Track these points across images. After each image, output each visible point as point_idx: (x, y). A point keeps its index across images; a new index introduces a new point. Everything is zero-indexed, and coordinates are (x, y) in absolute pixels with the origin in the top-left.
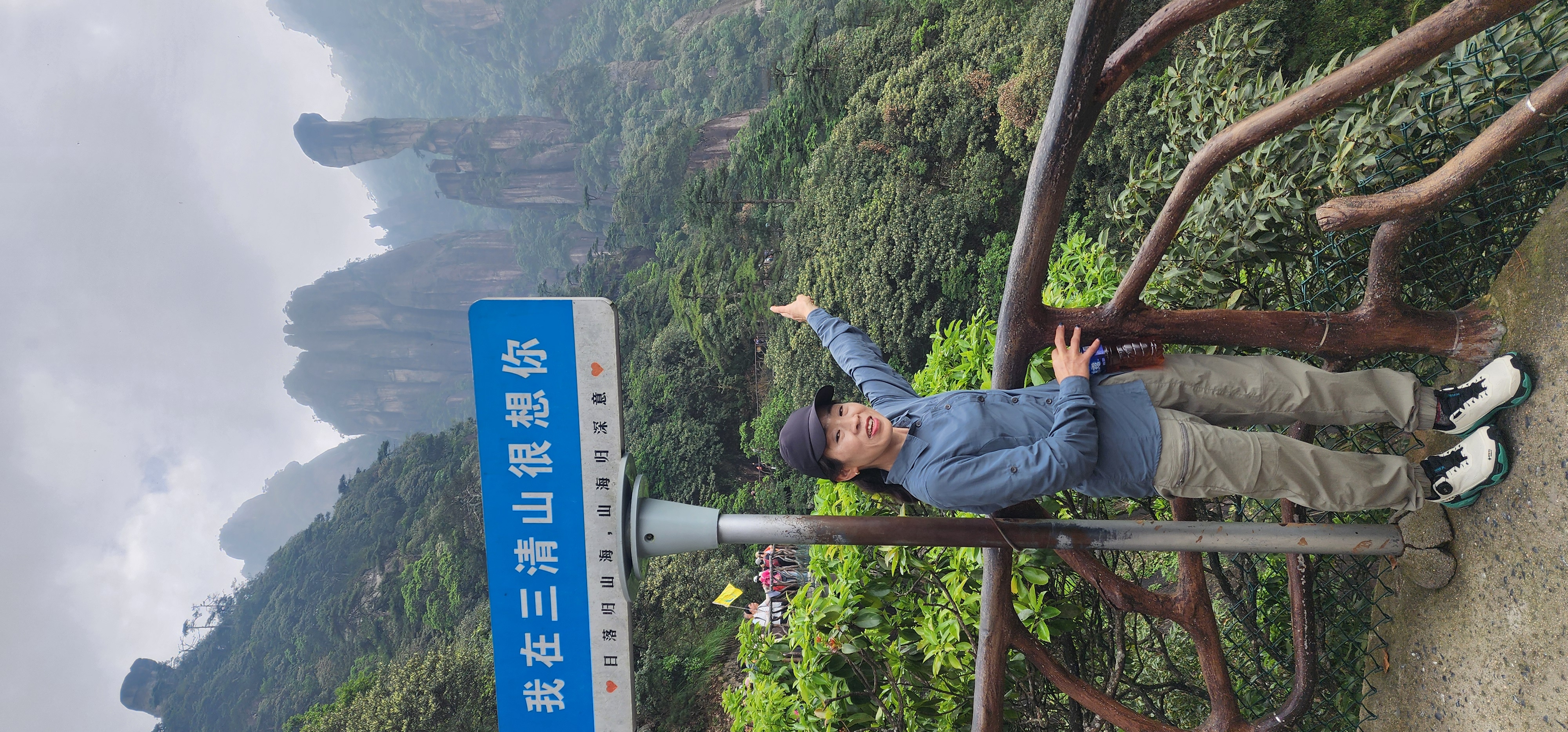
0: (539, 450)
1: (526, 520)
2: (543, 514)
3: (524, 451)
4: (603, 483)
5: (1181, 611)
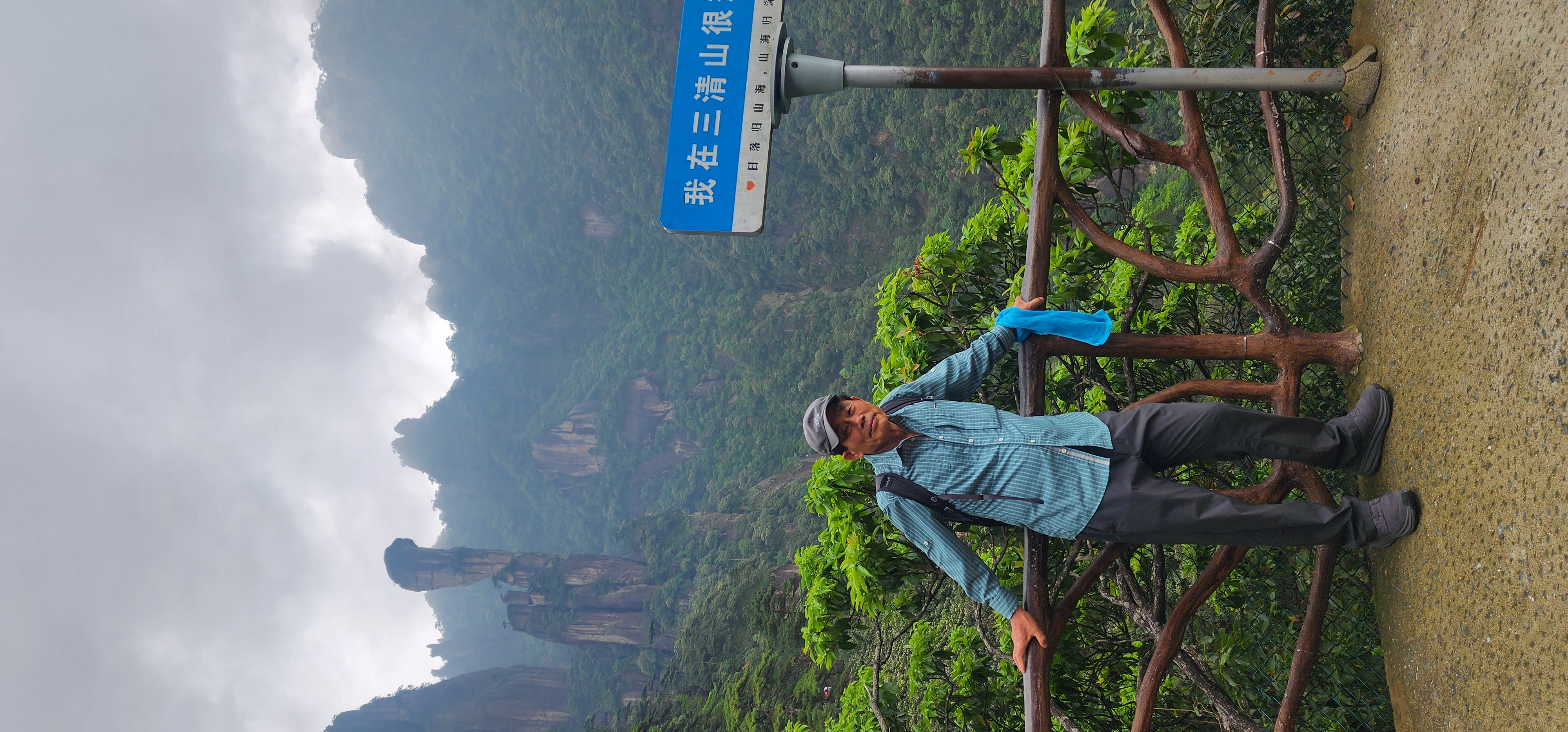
0: (724, 16)
1: (707, 63)
2: (720, 59)
3: (714, 17)
4: (765, 38)
5: (1186, 153)
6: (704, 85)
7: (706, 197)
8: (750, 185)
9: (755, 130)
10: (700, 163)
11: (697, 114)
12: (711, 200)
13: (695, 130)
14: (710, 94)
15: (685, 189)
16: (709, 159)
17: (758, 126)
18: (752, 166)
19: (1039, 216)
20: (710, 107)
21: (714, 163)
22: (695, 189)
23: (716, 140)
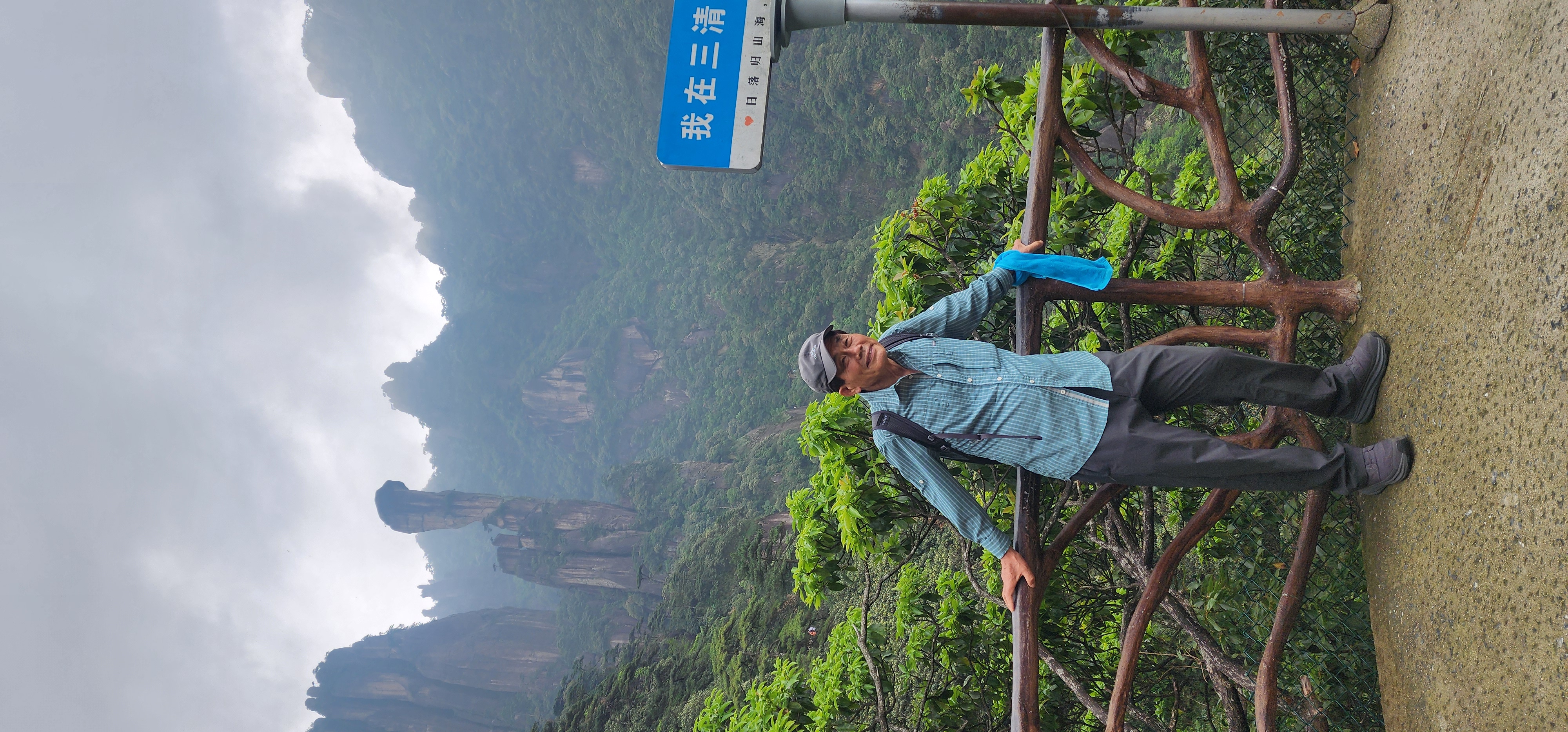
5: (1191, 96)
6: (702, 16)
7: (704, 132)
8: (749, 121)
9: (754, 63)
10: (697, 96)
11: (695, 46)
12: (709, 135)
13: (693, 63)
14: (709, 26)
15: (682, 123)
16: (707, 92)
17: (757, 60)
18: (751, 101)
19: (1041, 158)
20: (709, 39)
21: (712, 97)
22: (692, 124)
23: (714, 74)
